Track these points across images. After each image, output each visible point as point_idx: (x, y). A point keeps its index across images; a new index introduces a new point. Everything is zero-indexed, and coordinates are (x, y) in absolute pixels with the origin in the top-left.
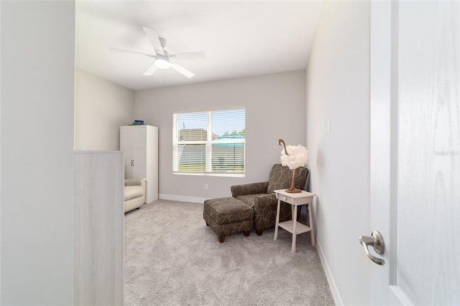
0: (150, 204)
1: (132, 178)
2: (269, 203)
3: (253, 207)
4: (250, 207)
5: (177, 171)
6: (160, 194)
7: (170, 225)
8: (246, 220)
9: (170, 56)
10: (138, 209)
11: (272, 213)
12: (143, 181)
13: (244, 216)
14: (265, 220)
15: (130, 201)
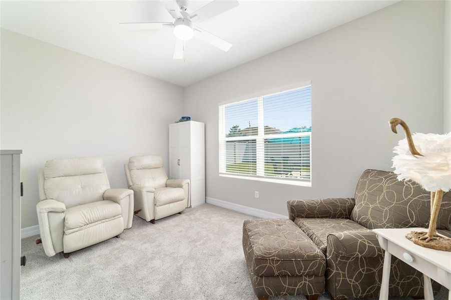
0: (194, 208)
1: (178, 179)
2: (361, 252)
3: (325, 251)
4: (318, 251)
5: (225, 172)
6: (208, 198)
7: (200, 245)
8: (309, 275)
9: (191, 18)
10: (180, 213)
11: (368, 270)
12: (185, 183)
13: (305, 269)
14: (352, 282)
15: (168, 205)
